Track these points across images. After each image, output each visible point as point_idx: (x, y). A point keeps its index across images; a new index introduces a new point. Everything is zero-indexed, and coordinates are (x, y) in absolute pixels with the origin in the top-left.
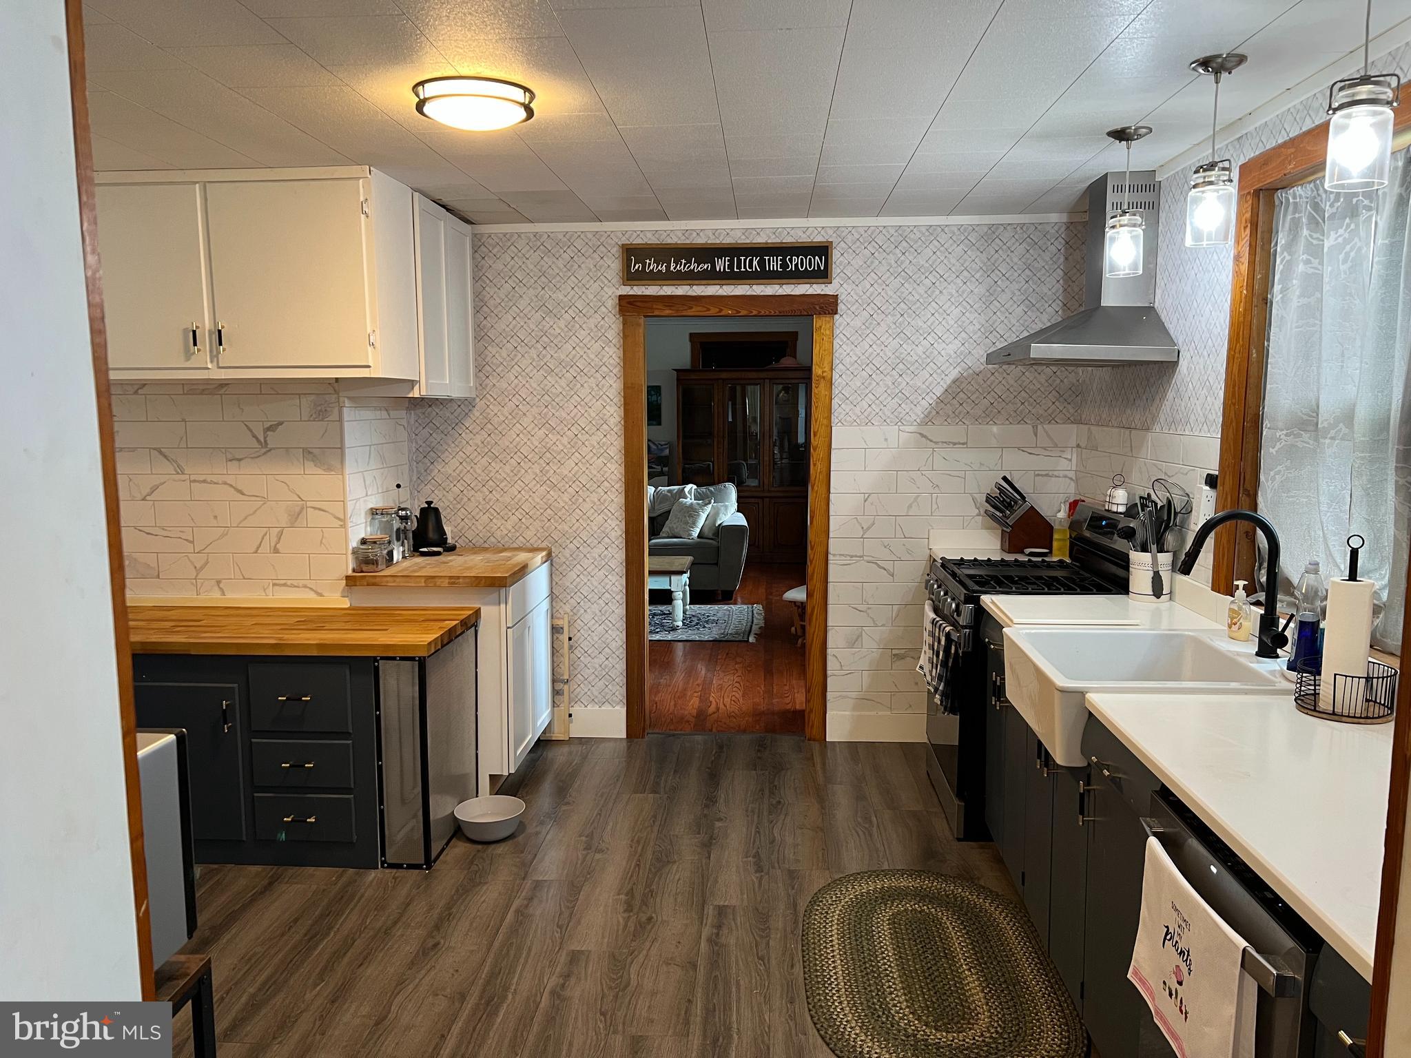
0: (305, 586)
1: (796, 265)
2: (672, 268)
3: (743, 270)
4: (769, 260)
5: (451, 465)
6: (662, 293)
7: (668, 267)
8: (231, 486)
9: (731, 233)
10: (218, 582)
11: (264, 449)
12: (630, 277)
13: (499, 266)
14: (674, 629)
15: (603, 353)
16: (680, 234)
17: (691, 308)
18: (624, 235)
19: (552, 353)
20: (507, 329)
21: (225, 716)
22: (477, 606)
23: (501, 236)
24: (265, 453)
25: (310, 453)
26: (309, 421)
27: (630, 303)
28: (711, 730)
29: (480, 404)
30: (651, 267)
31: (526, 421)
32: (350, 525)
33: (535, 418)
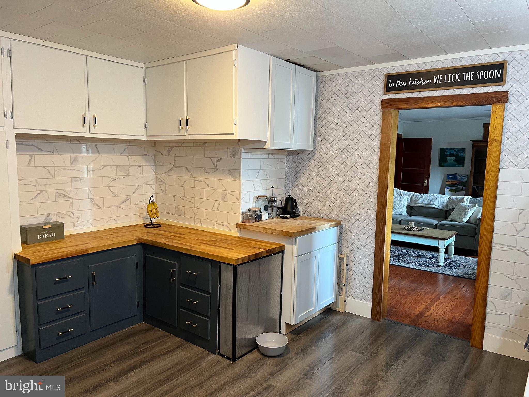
0: (226, 226)
1: (483, 76)
2: (410, 84)
3: (449, 81)
4: (466, 75)
5: (304, 180)
6: (404, 97)
7: (408, 84)
8: (205, 183)
9: (445, 62)
10: (200, 220)
11: (216, 169)
12: (388, 90)
13: (330, 90)
14: (438, 266)
15: (373, 128)
16: (416, 66)
17: (418, 104)
18: (387, 69)
19: (349, 129)
20: (331, 119)
21: (172, 275)
22: (284, 244)
23: (331, 76)
24: (216, 171)
25: (230, 171)
26: (230, 158)
27: (387, 103)
28: (419, 325)
29: (317, 153)
30: (399, 84)
31: (335, 161)
32: (242, 202)
33: (340, 159)
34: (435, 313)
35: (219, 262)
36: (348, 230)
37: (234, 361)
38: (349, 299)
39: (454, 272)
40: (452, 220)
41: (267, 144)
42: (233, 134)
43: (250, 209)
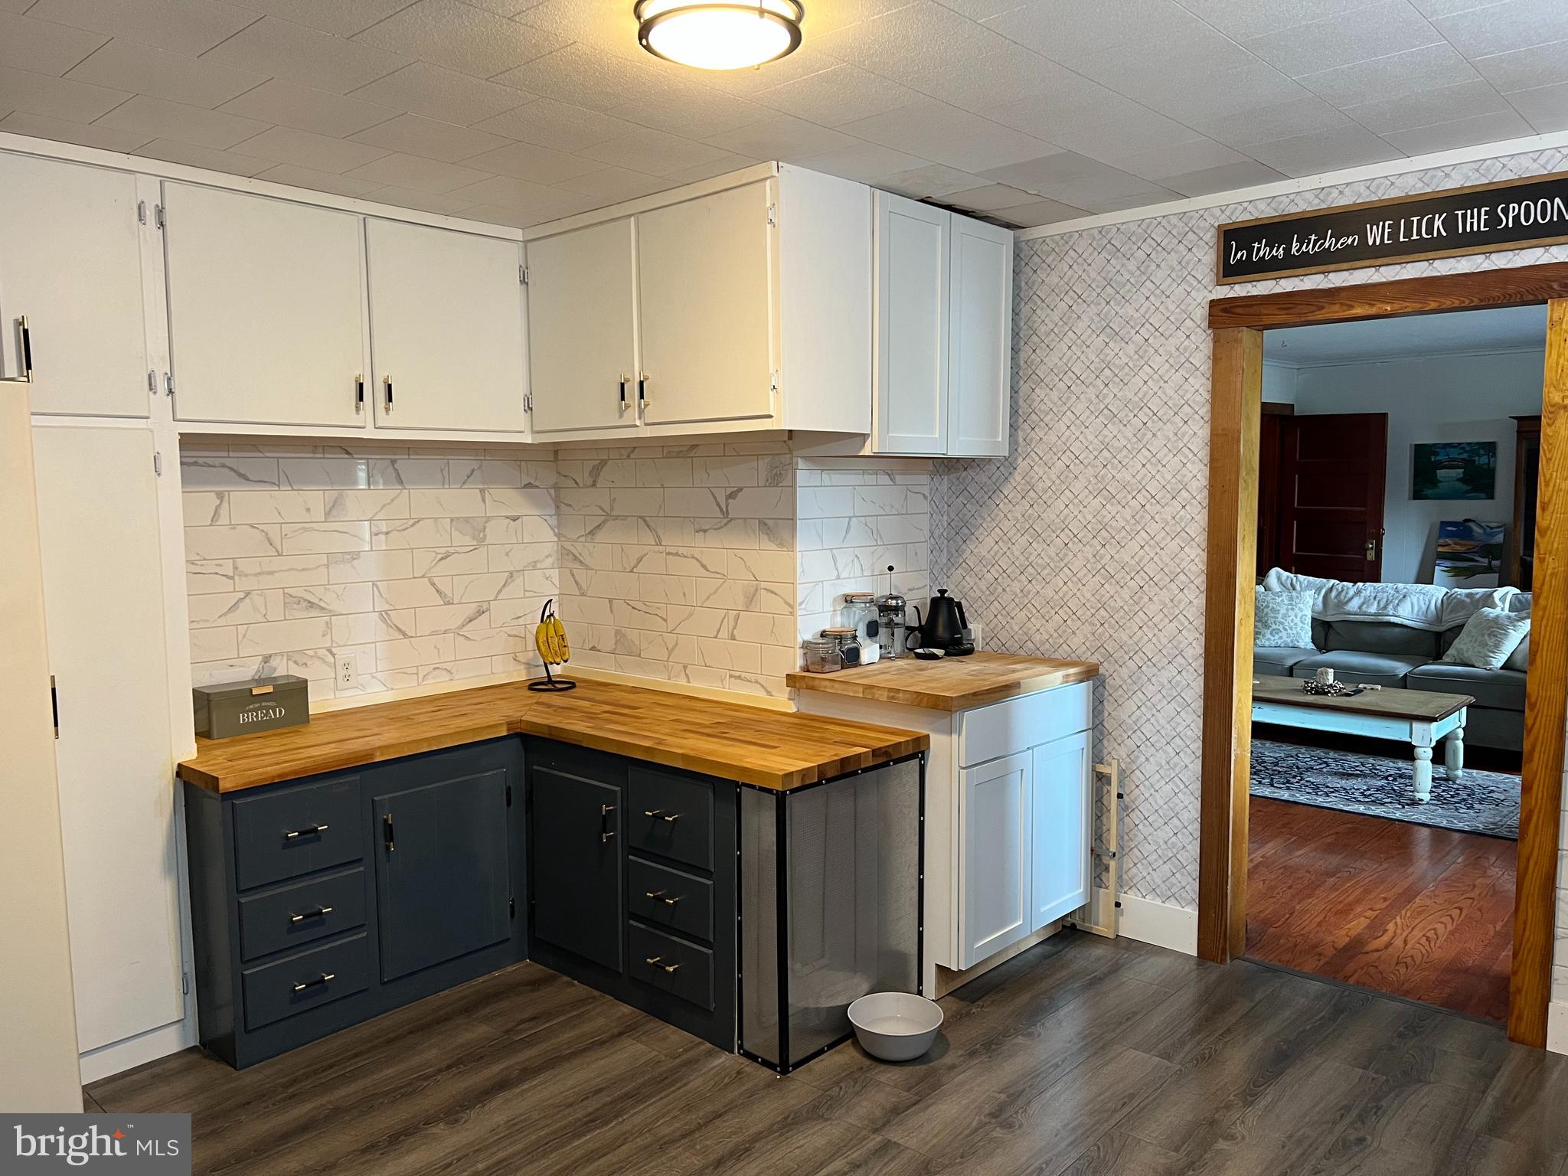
0: (757, 682)
1: (1517, 218)
2: (1294, 251)
3: (1415, 237)
4: (1464, 216)
5: (984, 545)
6: (1278, 290)
7: (1288, 250)
8: (697, 559)
9: (1399, 182)
10: (685, 667)
11: (725, 519)
12: (1229, 271)
13: (1054, 279)
14: (1414, 803)
15: (1186, 386)
16: (1310, 196)
17: (1323, 308)
18: (1223, 212)
19: (1116, 391)
20: (1060, 363)
21: (606, 822)
22: (925, 732)
23: (1058, 238)
24: (726, 525)
25: (765, 524)
26: (765, 486)
27: (1225, 310)
28: (1347, 978)
29: (1022, 465)
30: (1261, 254)
31: (1077, 486)
32: (800, 613)
33: (1090, 482)
34: (1399, 942)
35: (736, 784)
36: (1120, 692)
37: (784, 1072)
38: (1129, 899)
39: (1465, 820)
40: (1458, 661)
41: (868, 443)
42: (771, 417)
43: (824, 631)
